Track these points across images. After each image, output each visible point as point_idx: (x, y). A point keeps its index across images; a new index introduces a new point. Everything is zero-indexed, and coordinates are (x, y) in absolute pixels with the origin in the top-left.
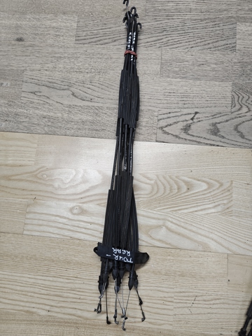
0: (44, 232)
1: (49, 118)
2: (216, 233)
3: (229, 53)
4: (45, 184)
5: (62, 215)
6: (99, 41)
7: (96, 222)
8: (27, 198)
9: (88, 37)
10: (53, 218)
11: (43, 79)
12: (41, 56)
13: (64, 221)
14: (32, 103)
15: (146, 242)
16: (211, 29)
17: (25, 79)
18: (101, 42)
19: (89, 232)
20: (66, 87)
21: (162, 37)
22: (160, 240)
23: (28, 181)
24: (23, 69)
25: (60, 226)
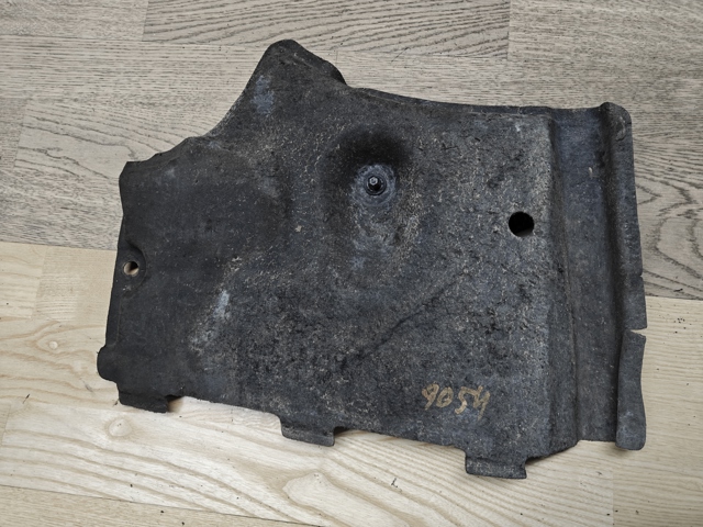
0: (41, 479)
1: (76, 207)
2: (445, 493)
3: (492, 61)
4: (52, 364)
5: (85, 439)
6: (196, 34)
7: (164, 458)
8: (9, 397)
9: (172, 26)
10: (66, 446)
11: (67, 120)
12: (65, 68)
13: (91, 453)
14: (39, 173)
15: (278, 511)
16: (453, 6)
17: (28, 120)
18: (201, 37)
19: (145, 482)
20: (118, 139)
21: (337, 26)
22: (309, 508)
23: (15, 354)
24: (24, 97)
25: (81, 464)
